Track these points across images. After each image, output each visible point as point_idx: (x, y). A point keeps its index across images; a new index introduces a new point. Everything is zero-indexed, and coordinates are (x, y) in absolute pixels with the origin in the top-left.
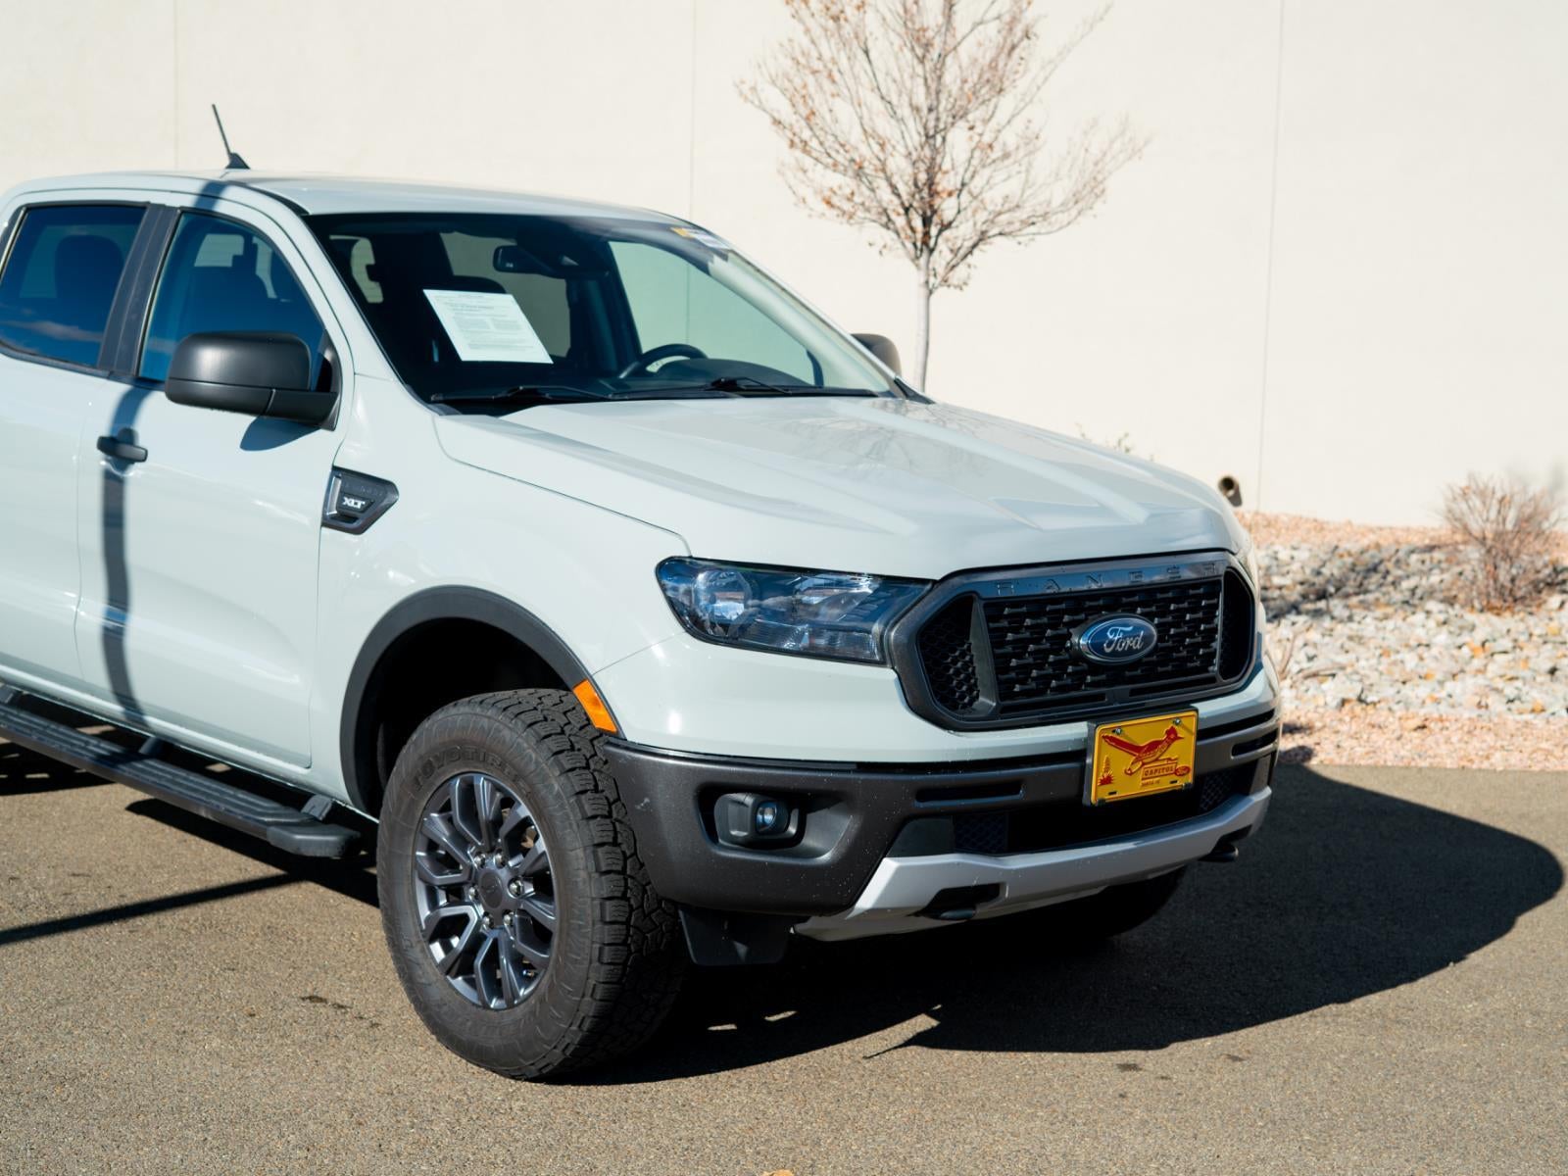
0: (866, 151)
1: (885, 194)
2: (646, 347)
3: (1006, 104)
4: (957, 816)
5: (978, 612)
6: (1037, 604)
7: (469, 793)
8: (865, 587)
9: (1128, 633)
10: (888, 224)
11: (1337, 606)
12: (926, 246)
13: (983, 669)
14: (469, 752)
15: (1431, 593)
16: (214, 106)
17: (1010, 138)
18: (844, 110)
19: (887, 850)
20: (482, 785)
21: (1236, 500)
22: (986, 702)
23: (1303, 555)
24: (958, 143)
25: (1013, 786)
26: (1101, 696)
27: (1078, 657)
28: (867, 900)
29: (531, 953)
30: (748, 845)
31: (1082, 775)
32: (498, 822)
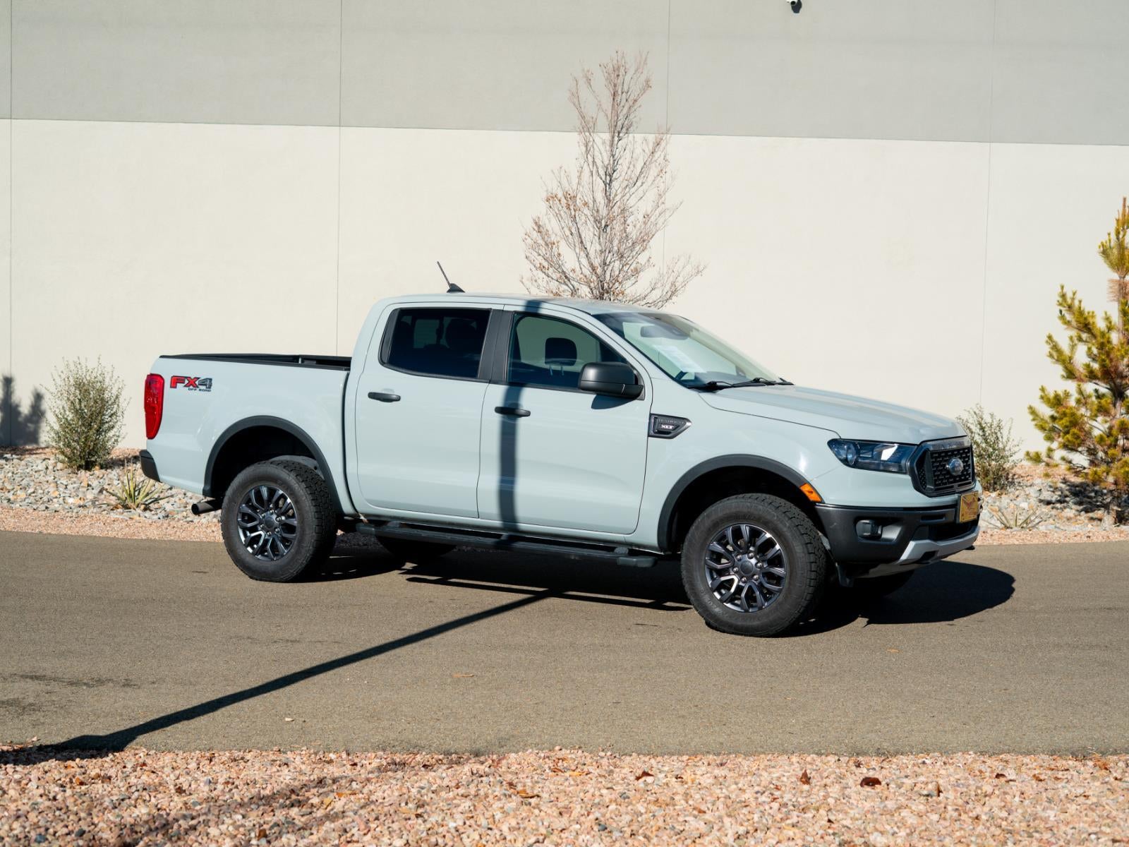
5: (928, 455)
13: (929, 475)
14: (737, 517)
16: (438, 263)
19: (912, 538)
22: (931, 487)
26: (952, 487)
27: (948, 472)
28: (904, 556)
31: (956, 514)
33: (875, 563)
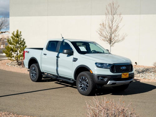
0: (106, 36)
1: (107, 39)
2: (91, 51)
3: (117, 32)
4: (114, 78)
5: (115, 66)
6: (118, 66)
7: (83, 78)
8: (108, 64)
9: (124, 68)
10: (108, 41)
11: (144, 72)
12: (110, 43)
13: (115, 70)
14: (83, 75)
15: (152, 71)
17: (117, 35)
18: (104, 33)
19: (109, 80)
20: (84, 77)
21: (137, 64)
22: (115, 72)
23: (142, 68)
24: (113, 35)
25: (117, 77)
27: (121, 69)
28: (108, 83)
29: (87, 87)
30: (101, 80)
31: (121, 76)
32: (84, 80)
33: (104, 84)
